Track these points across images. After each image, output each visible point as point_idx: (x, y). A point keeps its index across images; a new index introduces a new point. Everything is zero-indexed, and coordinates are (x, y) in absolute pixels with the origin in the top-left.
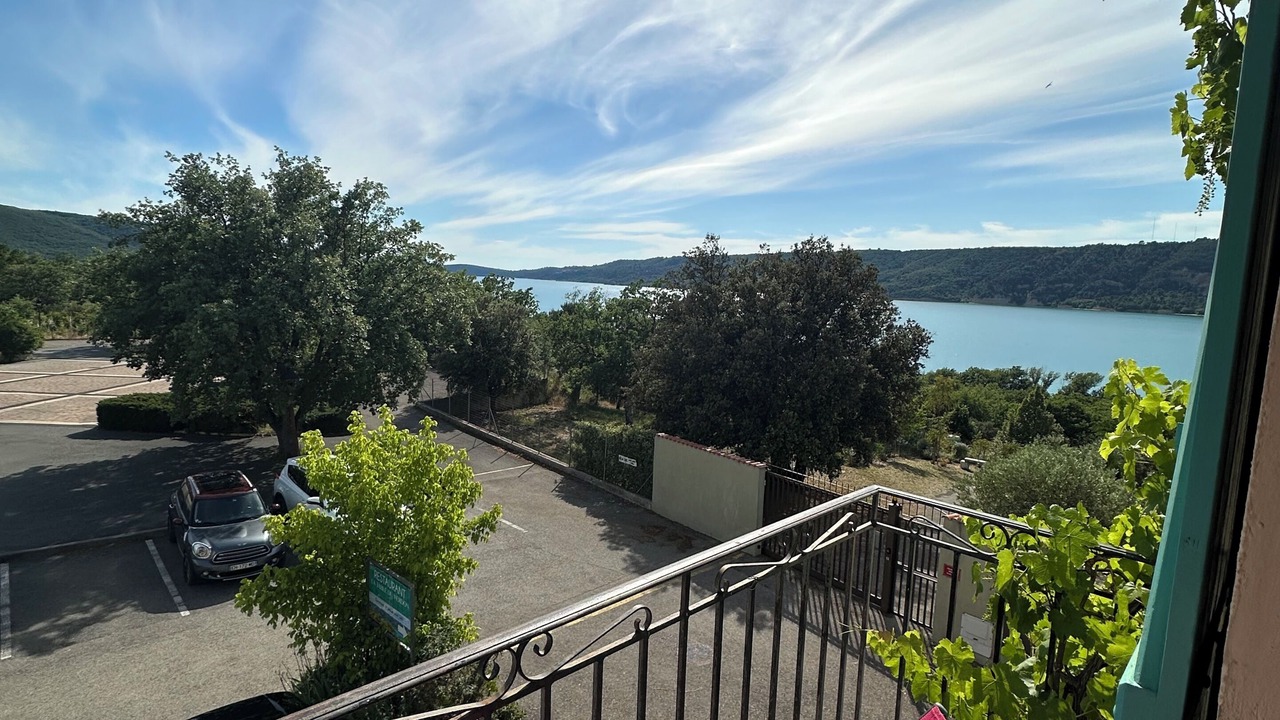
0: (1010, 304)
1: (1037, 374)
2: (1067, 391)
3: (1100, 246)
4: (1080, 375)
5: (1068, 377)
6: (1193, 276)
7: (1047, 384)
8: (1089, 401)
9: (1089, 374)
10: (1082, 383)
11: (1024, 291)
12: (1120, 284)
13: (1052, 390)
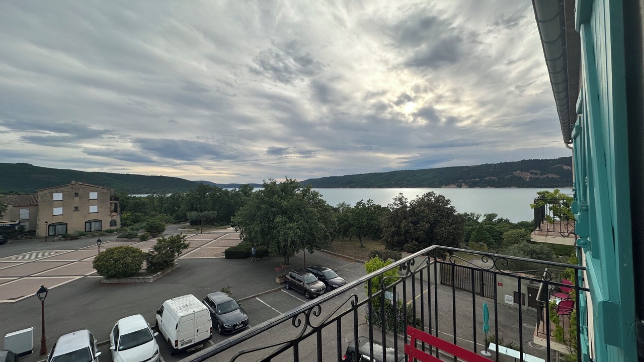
0: (457, 187)
1: (473, 215)
2: (485, 221)
3: (487, 164)
4: (489, 215)
5: (485, 215)
6: (522, 174)
7: (478, 218)
8: (495, 224)
9: (492, 214)
10: (490, 217)
11: (462, 182)
12: (496, 178)
13: (480, 220)
